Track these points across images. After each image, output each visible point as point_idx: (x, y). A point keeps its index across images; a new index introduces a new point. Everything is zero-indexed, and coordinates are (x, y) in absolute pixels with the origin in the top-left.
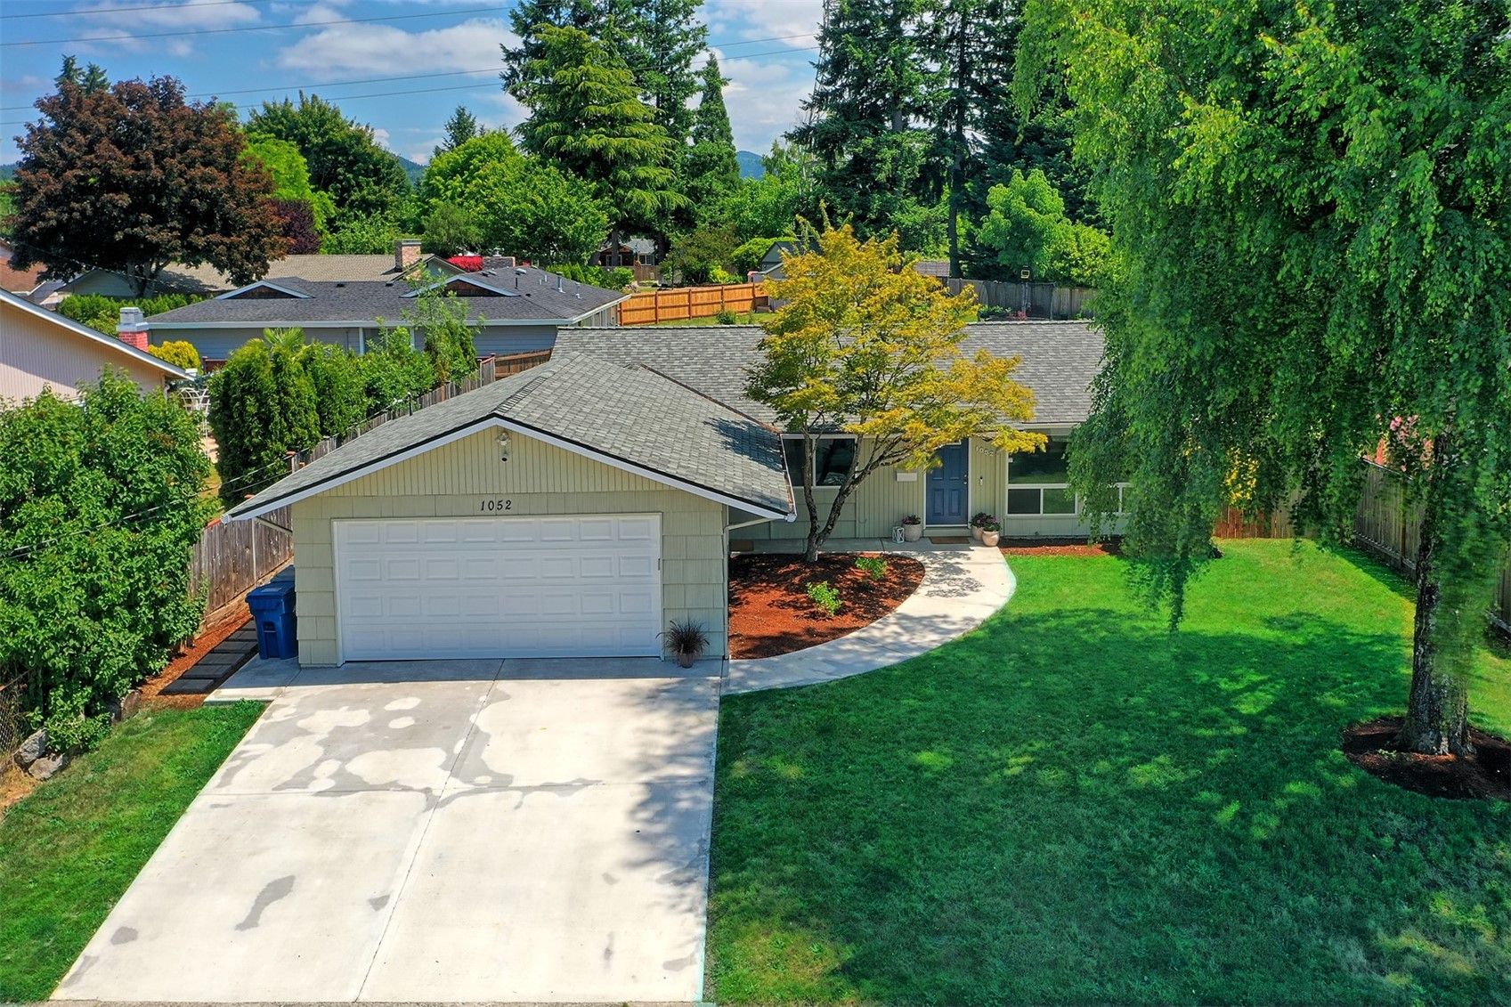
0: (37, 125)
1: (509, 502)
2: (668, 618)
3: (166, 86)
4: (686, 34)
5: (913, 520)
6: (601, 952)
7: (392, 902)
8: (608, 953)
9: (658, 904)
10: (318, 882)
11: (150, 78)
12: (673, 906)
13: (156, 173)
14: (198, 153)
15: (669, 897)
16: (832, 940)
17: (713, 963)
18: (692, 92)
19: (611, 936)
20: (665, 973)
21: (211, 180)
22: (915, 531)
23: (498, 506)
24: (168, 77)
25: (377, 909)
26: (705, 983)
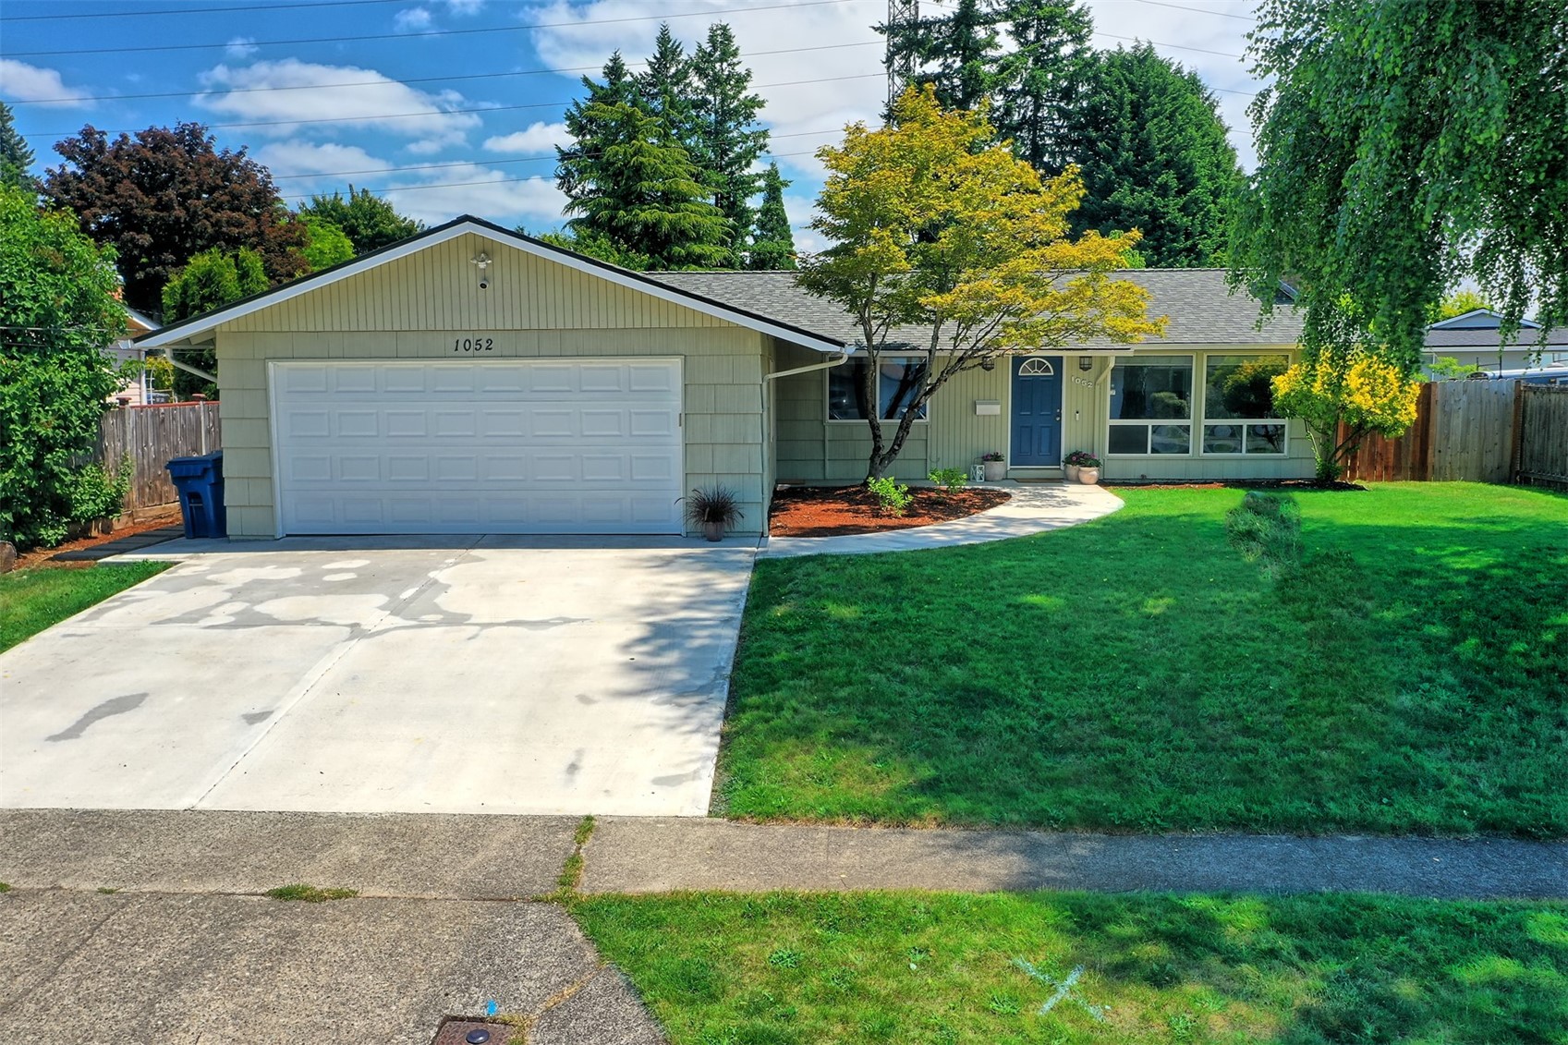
0: (58, 171)
1: (490, 341)
2: (692, 486)
3: (192, 132)
4: (747, 137)
5: (997, 458)
6: (564, 766)
7: (275, 717)
8: (573, 768)
9: (652, 725)
10: (179, 699)
11: (176, 125)
12: (672, 727)
13: (179, 212)
14: (226, 198)
15: (668, 719)
16: (904, 755)
17: (726, 780)
18: (752, 193)
19: (580, 753)
20: (655, 788)
21: (240, 225)
22: (998, 468)
23: (478, 346)
24: (194, 124)
25: (252, 723)
26: (713, 800)
